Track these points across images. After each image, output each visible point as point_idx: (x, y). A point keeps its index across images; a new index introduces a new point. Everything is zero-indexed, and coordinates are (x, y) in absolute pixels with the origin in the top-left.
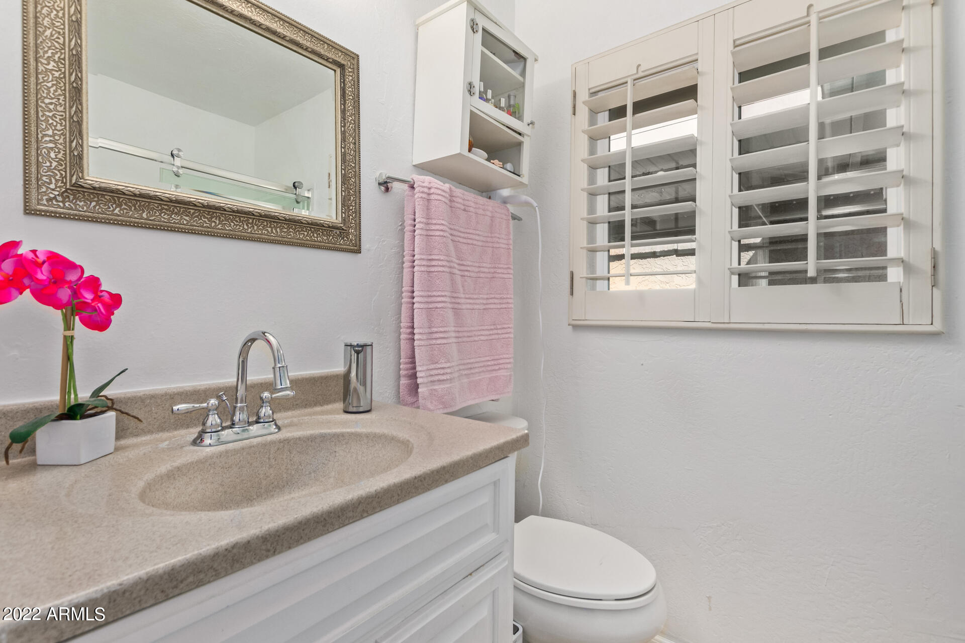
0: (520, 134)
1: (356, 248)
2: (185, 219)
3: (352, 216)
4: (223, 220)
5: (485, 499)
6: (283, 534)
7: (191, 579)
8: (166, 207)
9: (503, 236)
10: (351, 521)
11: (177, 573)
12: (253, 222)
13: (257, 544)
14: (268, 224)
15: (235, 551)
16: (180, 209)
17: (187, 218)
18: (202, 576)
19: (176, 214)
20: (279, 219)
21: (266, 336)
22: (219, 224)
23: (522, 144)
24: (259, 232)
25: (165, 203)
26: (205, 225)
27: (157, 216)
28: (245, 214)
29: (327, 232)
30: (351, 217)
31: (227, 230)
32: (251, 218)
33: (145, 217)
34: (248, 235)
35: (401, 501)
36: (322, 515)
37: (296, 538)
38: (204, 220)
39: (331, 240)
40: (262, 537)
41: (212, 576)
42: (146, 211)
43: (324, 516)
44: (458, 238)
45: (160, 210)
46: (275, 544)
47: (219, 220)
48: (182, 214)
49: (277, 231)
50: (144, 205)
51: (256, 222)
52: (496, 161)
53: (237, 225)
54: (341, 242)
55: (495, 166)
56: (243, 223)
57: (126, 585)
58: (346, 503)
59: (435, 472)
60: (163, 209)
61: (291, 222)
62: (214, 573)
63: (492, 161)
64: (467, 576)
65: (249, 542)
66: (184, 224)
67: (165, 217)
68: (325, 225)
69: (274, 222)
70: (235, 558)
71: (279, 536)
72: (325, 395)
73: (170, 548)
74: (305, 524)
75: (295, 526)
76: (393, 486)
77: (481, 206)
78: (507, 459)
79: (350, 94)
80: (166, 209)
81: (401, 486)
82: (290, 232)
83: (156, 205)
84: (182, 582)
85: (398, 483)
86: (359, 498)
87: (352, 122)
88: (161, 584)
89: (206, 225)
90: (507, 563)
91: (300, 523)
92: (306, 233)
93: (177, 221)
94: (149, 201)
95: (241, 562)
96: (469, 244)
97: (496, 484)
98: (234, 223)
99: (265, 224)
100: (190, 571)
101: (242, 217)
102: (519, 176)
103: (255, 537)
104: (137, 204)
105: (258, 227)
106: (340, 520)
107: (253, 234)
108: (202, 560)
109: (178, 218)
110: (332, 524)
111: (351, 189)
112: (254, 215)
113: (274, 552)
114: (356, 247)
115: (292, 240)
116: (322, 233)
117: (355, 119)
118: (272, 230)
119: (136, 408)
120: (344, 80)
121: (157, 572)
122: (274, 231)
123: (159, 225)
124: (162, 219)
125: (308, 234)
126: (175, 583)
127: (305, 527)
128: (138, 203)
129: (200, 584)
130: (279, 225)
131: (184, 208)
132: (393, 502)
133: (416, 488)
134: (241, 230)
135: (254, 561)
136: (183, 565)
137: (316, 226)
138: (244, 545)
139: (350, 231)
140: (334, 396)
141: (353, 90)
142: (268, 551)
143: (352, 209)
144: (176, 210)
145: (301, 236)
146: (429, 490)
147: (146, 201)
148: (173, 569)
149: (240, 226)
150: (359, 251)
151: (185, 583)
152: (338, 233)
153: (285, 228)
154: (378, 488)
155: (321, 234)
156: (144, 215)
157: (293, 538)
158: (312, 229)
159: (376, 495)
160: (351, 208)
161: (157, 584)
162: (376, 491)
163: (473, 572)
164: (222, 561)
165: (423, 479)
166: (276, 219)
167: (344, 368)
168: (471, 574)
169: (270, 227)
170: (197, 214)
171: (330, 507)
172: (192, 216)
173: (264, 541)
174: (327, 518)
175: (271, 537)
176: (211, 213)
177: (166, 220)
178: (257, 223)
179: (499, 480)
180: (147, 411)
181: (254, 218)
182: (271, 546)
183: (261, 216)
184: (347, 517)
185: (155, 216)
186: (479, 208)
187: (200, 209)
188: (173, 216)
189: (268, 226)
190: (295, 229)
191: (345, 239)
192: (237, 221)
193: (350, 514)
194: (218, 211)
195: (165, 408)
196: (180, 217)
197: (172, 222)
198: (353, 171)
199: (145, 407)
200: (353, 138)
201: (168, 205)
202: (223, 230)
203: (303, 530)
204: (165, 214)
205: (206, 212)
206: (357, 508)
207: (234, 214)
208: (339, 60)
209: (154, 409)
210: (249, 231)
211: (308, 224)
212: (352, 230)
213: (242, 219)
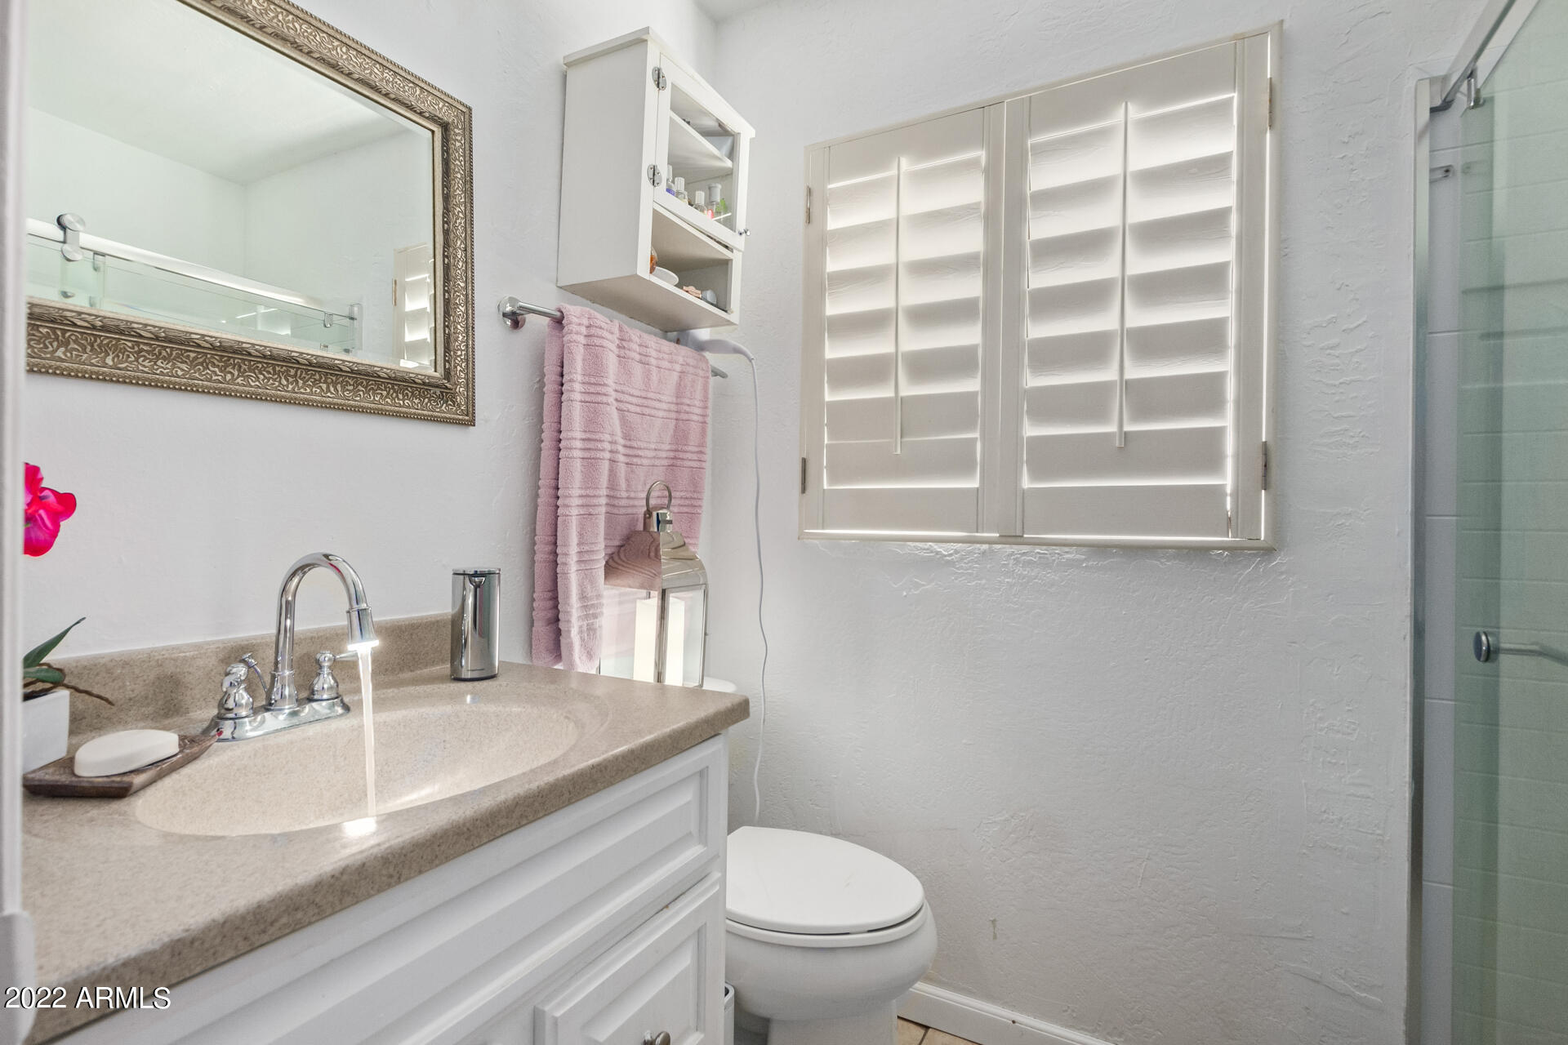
0: (727, 247)
1: (467, 418)
2: (179, 368)
3: (461, 367)
4: (245, 370)
5: (687, 796)
6: (412, 852)
7: (284, 920)
8: (145, 348)
9: (697, 403)
10: (504, 832)
11: (266, 911)
12: (296, 373)
13: (375, 867)
14: (321, 378)
15: (345, 877)
16: (171, 351)
17: (184, 366)
18: (299, 915)
19: (164, 358)
20: (341, 370)
21: (330, 560)
22: (238, 376)
23: (730, 263)
24: (306, 390)
25: (146, 341)
26: (214, 378)
27: (131, 363)
28: (284, 361)
29: (420, 392)
30: (459, 368)
31: (252, 386)
32: (293, 368)
33: (111, 363)
34: (288, 394)
35: (574, 800)
36: (464, 824)
37: (429, 857)
38: (212, 369)
39: (427, 404)
40: (382, 857)
41: (314, 915)
42: (111, 354)
43: (468, 825)
44: (627, 405)
45: (135, 352)
46: (401, 866)
47: (239, 370)
48: (173, 359)
49: (336, 389)
50: (108, 344)
51: (301, 374)
52: (691, 288)
53: (269, 379)
54: (443, 408)
55: (690, 296)
56: (279, 375)
57: (194, 931)
58: (498, 805)
59: (620, 758)
60: (142, 350)
61: (361, 374)
62: (316, 911)
63: (684, 288)
64: (662, 910)
65: (364, 864)
66: (178, 377)
67: (146, 363)
68: (416, 380)
69: (331, 374)
70: (345, 888)
71: (405, 856)
72: (416, 654)
73: (244, 881)
74: (441, 837)
75: (427, 841)
76: (563, 780)
77: (666, 356)
78: (717, 737)
79: (457, 170)
80: (146, 351)
81: (573, 779)
82: (359, 390)
83: (130, 344)
84: (272, 924)
85: (569, 775)
86: (515, 798)
87: (461, 215)
88: (244, 928)
89: (216, 378)
90: (718, 888)
91: (434, 836)
92: (385, 393)
93: (165, 371)
94: (117, 336)
95: (354, 893)
96: (644, 414)
97: (702, 774)
98: (264, 375)
99: (317, 377)
100: (284, 908)
101: (278, 365)
102: (726, 311)
103: (372, 857)
104: (95, 341)
105: (304, 383)
106: (490, 830)
107: (296, 393)
108: (299, 892)
109: (169, 366)
110: (479, 836)
111: (459, 323)
112: (298, 363)
113: (399, 878)
114: (467, 415)
115: (362, 404)
116: (412, 393)
117: (465, 211)
118: (328, 388)
119: (97, 683)
120: (448, 149)
121: (238, 911)
122: (332, 389)
123: (134, 378)
124: (141, 368)
125: (388, 394)
126: (262, 927)
127: (441, 841)
128: (98, 341)
129: (297, 927)
130: (341, 379)
131: (177, 349)
132: (563, 803)
133: (595, 782)
134: (276, 387)
135: (372, 892)
136: (274, 900)
137: (403, 382)
138: (357, 869)
139: (457, 390)
140: (432, 656)
141: (463, 163)
142: (391, 876)
143: (461, 355)
144: (164, 353)
145: (376, 399)
146: (612, 784)
147: (111, 337)
148: (259, 907)
149: (275, 380)
150: (472, 423)
151: (277, 925)
152: (438, 393)
153: (350, 385)
154: (542, 783)
155: (410, 394)
156: (109, 361)
157: (425, 858)
158: (396, 387)
159: (539, 793)
160: (459, 353)
161: (237, 928)
162: (538, 787)
163: (670, 903)
164: (328, 892)
165: (603, 769)
166: (337, 370)
167: (453, 609)
168: (667, 906)
169: (325, 382)
170: (201, 360)
171: (475, 812)
172: (193, 363)
173: (385, 863)
174: (471, 828)
175: (394, 857)
176: (226, 358)
177: (146, 370)
178: (303, 375)
179: (707, 767)
180: (117, 687)
181: (299, 368)
182: (394, 870)
183: (311, 364)
184: (499, 826)
185: (126, 361)
186: (663, 359)
187: (205, 351)
188: (159, 363)
189: (322, 381)
190: (367, 385)
191: (450, 402)
192: (269, 373)
193: (503, 822)
194: (236, 356)
195: (147, 682)
196: (170, 364)
197: (158, 372)
198: (463, 294)
199: (113, 680)
200: (462, 241)
201: (151, 345)
202: (244, 386)
203: (439, 846)
204: (146, 359)
205: (216, 357)
206: (514, 812)
207: (265, 361)
208: (440, 116)
209: (128, 684)
210: (289, 389)
211: (390, 378)
212: (461, 389)
213: (277, 369)
